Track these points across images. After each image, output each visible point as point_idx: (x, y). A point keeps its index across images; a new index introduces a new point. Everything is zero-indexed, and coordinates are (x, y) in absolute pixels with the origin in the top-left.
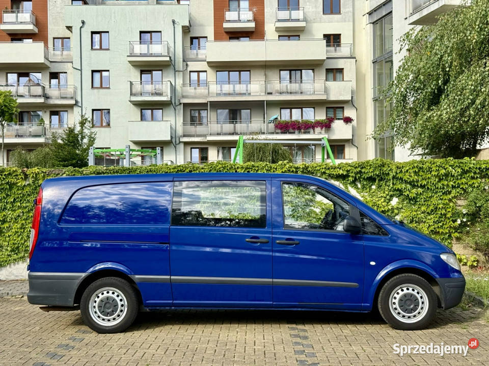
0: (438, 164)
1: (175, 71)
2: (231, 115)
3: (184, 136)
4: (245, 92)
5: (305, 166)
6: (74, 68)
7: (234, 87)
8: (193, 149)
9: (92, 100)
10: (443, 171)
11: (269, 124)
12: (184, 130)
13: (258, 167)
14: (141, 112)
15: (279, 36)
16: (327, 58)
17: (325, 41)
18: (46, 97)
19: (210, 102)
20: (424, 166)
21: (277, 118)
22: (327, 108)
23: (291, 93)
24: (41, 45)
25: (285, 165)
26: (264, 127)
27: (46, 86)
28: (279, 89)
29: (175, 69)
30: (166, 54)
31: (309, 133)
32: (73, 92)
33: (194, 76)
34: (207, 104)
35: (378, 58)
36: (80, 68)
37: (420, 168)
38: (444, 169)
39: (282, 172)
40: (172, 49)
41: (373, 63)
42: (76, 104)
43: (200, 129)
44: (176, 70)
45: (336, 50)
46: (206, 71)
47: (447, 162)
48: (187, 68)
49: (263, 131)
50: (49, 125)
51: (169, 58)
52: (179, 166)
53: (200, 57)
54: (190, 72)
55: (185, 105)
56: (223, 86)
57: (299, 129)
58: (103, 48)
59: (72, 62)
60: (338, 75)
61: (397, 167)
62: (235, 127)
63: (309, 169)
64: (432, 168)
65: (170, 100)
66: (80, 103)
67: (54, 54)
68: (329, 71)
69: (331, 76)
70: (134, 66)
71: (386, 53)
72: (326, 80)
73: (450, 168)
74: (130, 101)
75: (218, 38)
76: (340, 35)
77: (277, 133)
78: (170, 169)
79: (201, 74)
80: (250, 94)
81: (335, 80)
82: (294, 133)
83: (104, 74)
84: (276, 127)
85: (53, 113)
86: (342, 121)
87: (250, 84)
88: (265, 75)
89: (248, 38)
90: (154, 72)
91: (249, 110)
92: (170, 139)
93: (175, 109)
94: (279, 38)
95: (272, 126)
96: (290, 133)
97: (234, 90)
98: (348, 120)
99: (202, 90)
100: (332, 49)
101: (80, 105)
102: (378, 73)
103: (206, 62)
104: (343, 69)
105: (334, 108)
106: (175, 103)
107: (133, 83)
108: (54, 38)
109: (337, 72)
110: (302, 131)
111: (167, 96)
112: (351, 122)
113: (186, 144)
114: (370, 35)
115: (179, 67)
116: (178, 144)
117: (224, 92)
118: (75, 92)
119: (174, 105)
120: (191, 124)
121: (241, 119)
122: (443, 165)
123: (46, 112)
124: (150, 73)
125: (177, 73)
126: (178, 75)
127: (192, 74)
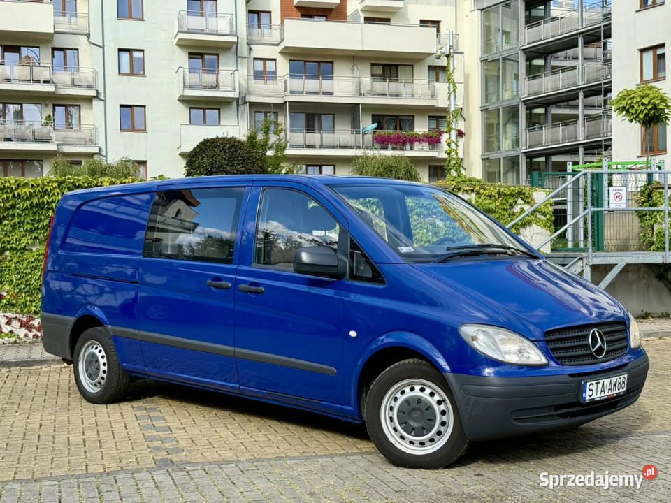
1: (237, 57)
2: (308, 121)
6: (91, 43)
7: (321, 84)
9: (121, 90)
11: (365, 136)
14: (190, 113)
15: (365, 18)
19: (289, 102)
22: (429, 117)
29: (236, 54)
31: (405, 148)
32: (91, 79)
33: (259, 65)
34: (284, 104)
35: (490, 55)
36: (101, 45)
41: (481, 62)
42: (97, 97)
44: (239, 55)
46: (275, 60)
48: (250, 53)
51: (236, 38)
53: (266, 38)
54: (255, 59)
55: (252, 105)
58: (134, 17)
59: (88, 35)
60: (441, 75)
66: (103, 95)
68: (431, 68)
69: (433, 75)
70: (181, 46)
72: (429, 80)
75: (285, 14)
76: (440, 21)
77: (376, 148)
79: (268, 63)
81: (437, 80)
83: (136, 55)
84: (375, 139)
89: (325, 17)
90: (207, 57)
91: (332, 116)
93: (238, 110)
95: (368, 138)
98: (461, 134)
99: (274, 86)
101: (103, 98)
103: (279, 48)
105: (438, 116)
109: (439, 70)
111: (234, 91)
112: (462, 137)
114: (478, 26)
115: (242, 52)
117: (307, 89)
118: (95, 79)
121: (320, 127)
123: (47, 105)
124: (200, 57)
125: (239, 59)
126: (241, 63)
127: (256, 62)
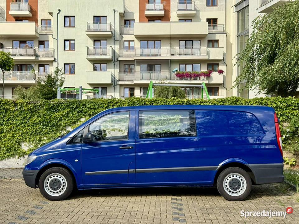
0: (272, 100)
1: (115, 41)
2: (149, 68)
3: (120, 80)
4: (157, 54)
5: (188, 101)
6: (53, 38)
7: (151, 51)
8: (125, 89)
9: (64, 57)
10: (274, 105)
11: (172, 74)
12: (120, 77)
13: (158, 101)
14: (94, 66)
15: (179, 19)
16: (209, 33)
17: (207, 23)
18: (37, 56)
19: (136, 60)
20: (263, 102)
21: (177, 70)
22: (208, 64)
23: (186, 55)
24: (33, 24)
25: (175, 100)
26: (169, 76)
27: (37, 49)
28: (179, 52)
29: (115, 40)
30: (110, 30)
31: (197, 79)
32: (52, 53)
33: (127, 44)
34: (134, 61)
35: (240, 33)
36: (57, 38)
37: (260, 103)
38: (275, 103)
39: (174, 104)
40: (113, 28)
41: (237, 36)
42: (55, 60)
43: (129, 76)
44: (116, 40)
45: (214, 28)
46: (134, 41)
47: (277, 99)
48: (122, 39)
49: (168, 78)
50: (38, 73)
51: (111, 32)
52: (110, 100)
53: (130, 32)
54: (124, 41)
55: (121, 61)
56: (144, 50)
57: (191, 77)
58: (71, 26)
59: (52, 35)
60: (215, 44)
61: (246, 102)
62: (151, 76)
63: (191, 102)
64: (267, 103)
65: (111, 58)
66: (57, 60)
67: (42, 29)
68: (209, 41)
69: (211, 44)
70: (90, 37)
71: (245, 30)
72: (208, 47)
73: (279, 103)
74: (87, 59)
75: (141, 20)
76: (217, 19)
77: (177, 79)
78: (104, 101)
79: (131, 42)
80: (160, 55)
81: (213, 47)
82: (187, 79)
83: (72, 42)
84: (177, 75)
85: (40, 66)
86: (218, 72)
87: (161, 49)
88: (170, 43)
89: (160, 21)
90: (102, 41)
91: (160, 65)
92: (111, 82)
93: (114, 64)
94: (179, 21)
95: (174, 75)
96: (185, 79)
97: (151, 53)
98: (221, 72)
99: (131, 53)
100: (212, 27)
102: (240, 43)
103: (134, 36)
104: (218, 40)
105: (213, 64)
106: (115, 60)
107: (89, 47)
108: (42, 20)
109: (214, 42)
110: (193, 78)
111: (110, 56)
112: (223, 73)
113: (121, 85)
114: (236, 19)
115: (117, 38)
116: (116, 85)
117: (144, 54)
118: (54, 53)
119: (114, 61)
120: (125, 73)
121: (155, 71)
122: (275, 101)
123: (36, 65)
124: (99, 41)
125: (116, 42)
126: (117, 43)
127: (125, 42)
